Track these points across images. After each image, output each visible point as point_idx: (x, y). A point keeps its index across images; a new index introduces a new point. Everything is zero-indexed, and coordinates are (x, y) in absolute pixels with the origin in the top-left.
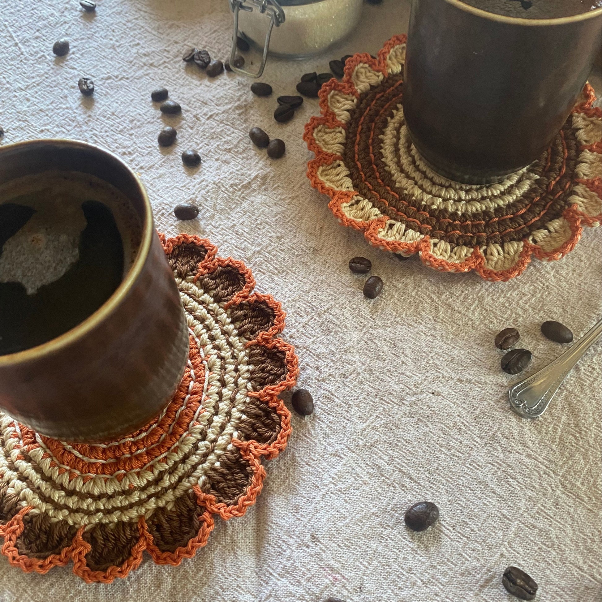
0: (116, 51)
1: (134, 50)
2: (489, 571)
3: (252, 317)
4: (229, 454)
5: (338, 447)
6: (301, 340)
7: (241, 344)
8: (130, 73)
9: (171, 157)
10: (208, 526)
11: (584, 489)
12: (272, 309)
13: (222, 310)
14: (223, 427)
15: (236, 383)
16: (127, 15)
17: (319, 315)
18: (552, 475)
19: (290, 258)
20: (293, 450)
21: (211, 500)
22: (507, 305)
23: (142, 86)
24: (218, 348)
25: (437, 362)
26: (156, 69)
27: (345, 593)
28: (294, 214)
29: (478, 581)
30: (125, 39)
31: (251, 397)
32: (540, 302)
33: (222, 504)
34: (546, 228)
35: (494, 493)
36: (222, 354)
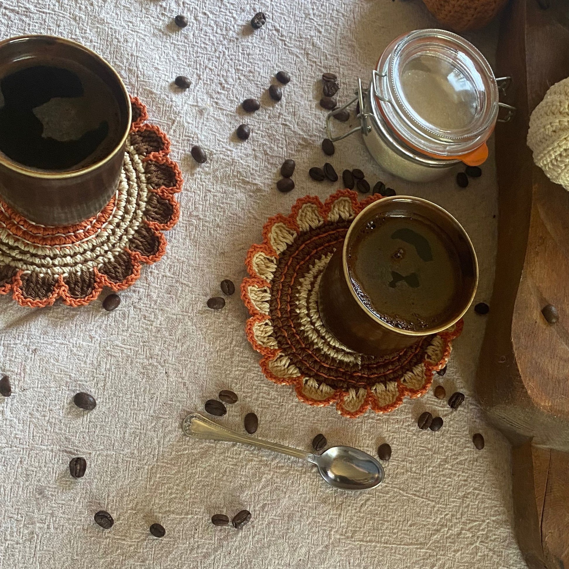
0: (305, 20)
1: (312, 33)
2: (77, 451)
3: (147, 241)
4: (51, 278)
5: (97, 337)
6: (152, 279)
7: (124, 245)
8: (291, 43)
9: (238, 118)
10: (4, 291)
11: (157, 479)
12: (158, 250)
13: (140, 220)
14: (66, 265)
15: (97, 256)
16: (343, 6)
17: (177, 281)
18: (155, 460)
19: (208, 240)
20: (79, 313)
21: (19, 284)
22: (254, 387)
23: (284, 59)
24: (114, 233)
25: (189, 366)
26: (306, 60)
27: (16, 383)
28: (242, 225)
29: (68, 448)
30: (320, 19)
31: (93, 271)
32: (269, 405)
33: (20, 291)
34: (319, 385)
35: (124, 433)
36: (111, 238)
